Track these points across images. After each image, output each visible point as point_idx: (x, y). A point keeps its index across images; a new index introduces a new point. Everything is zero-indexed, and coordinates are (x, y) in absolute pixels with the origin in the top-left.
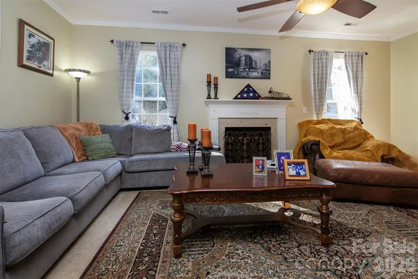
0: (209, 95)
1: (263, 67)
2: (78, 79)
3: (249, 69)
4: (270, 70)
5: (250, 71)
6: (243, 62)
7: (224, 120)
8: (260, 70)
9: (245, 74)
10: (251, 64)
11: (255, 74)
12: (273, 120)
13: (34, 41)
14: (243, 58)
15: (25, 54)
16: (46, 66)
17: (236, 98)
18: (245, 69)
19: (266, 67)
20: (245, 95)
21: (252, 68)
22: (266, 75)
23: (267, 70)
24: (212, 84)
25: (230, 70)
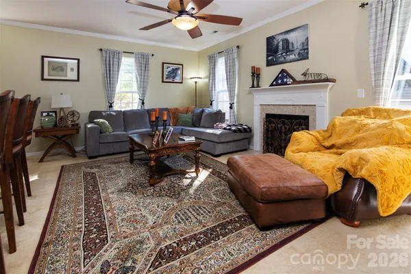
0: (253, 84)
1: (300, 47)
2: (196, 82)
3: (286, 53)
4: (308, 49)
5: (287, 55)
6: (280, 48)
7: (265, 107)
8: (297, 51)
9: (282, 59)
10: (288, 47)
11: (292, 57)
12: (311, 108)
13: (169, 69)
14: (281, 43)
15: (165, 76)
16: (178, 79)
17: (272, 85)
18: (282, 54)
19: (303, 46)
20: (280, 81)
21: (289, 51)
22: (304, 55)
23: (305, 49)
24: (256, 74)
25: (270, 58)
